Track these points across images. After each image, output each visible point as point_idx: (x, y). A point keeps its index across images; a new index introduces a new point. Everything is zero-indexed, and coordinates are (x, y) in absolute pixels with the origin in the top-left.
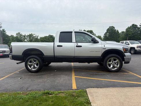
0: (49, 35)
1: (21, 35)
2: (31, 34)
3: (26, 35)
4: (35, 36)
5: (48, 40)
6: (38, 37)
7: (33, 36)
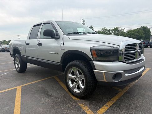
0: (142, 27)
1: (106, 29)
2: (116, 27)
3: (111, 30)
4: (120, 29)
5: (137, 33)
6: (123, 30)
7: (118, 29)
